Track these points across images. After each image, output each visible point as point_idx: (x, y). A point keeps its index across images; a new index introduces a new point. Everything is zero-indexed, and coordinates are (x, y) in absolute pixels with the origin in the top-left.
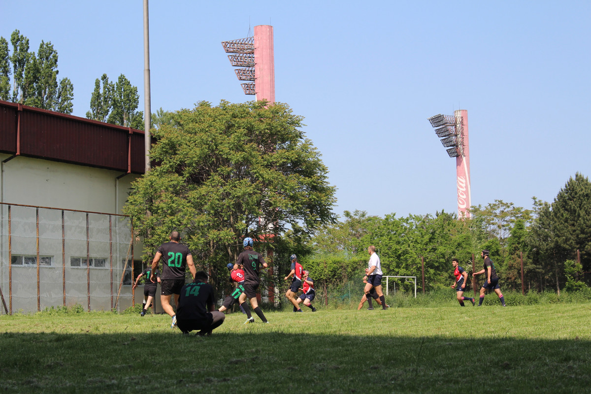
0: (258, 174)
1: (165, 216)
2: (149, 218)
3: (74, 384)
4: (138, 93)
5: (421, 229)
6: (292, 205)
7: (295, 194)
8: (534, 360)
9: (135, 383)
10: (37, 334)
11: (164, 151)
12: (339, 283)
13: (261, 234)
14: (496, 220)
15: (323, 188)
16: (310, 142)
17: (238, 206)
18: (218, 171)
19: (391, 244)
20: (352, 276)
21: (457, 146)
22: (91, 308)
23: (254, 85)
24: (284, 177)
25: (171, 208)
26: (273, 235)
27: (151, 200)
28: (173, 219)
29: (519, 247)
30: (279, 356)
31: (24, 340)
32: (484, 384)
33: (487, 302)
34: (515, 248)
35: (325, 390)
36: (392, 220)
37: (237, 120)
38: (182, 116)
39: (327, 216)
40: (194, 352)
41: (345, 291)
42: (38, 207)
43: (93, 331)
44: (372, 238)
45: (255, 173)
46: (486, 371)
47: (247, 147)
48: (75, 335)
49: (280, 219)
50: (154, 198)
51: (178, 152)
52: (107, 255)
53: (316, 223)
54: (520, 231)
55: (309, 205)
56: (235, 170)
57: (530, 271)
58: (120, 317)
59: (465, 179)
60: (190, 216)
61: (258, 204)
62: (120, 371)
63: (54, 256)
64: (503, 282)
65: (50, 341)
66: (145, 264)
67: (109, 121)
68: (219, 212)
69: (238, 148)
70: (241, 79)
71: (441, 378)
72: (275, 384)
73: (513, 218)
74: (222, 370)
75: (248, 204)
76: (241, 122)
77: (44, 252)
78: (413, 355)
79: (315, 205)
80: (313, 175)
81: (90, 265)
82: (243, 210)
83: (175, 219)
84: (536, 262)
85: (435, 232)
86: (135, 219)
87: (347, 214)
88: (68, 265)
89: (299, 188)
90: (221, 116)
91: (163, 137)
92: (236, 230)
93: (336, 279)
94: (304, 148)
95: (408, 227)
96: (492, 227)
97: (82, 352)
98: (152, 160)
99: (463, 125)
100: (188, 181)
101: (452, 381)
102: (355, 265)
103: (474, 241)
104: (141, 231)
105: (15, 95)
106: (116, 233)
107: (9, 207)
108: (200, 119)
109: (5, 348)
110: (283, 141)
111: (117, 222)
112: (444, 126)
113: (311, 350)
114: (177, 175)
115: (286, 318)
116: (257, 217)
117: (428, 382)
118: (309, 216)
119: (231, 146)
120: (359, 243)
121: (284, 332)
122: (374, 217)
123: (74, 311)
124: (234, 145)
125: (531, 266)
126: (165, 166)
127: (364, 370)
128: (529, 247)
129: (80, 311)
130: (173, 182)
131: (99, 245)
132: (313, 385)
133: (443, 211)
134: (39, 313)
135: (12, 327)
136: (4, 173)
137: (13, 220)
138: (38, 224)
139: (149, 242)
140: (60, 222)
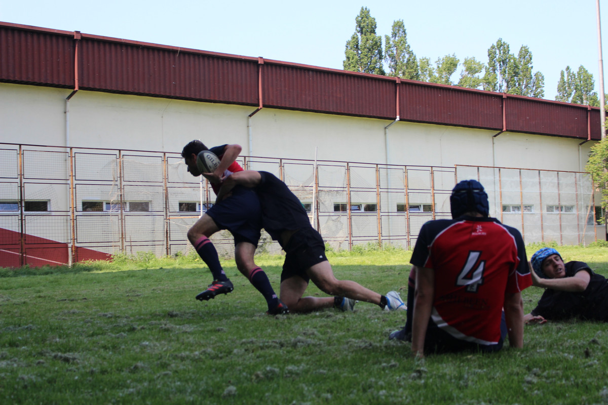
4: (594, 79)
22: (563, 243)
42: (521, 169)
52: (573, 203)
58: (587, 250)
63: (533, 205)
66: (604, 209)
67: (572, 101)
77: (526, 202)
81: (562, 211)
88: (545, 211)
104: (600, 184)
105: (501, 87)
106: (580, 186)
107: (500, 170)
111: (581, 178)
129: (555, 245)
131: (568, 193)
136: (495, 145)
137: (502, 179)
138: (521, 181)
139: (606, 192)
140: (537, 180)
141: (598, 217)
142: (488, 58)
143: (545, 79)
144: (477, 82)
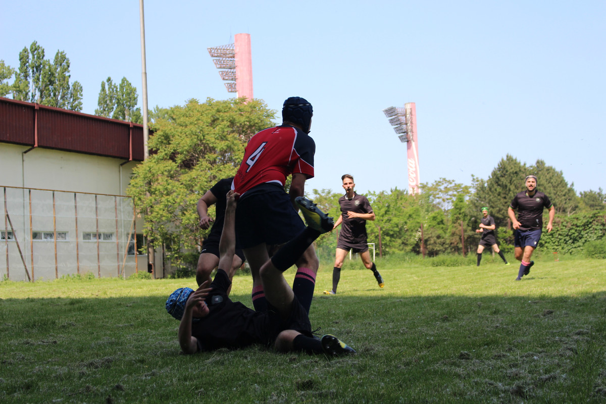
1: (162, 196)
2: (148, 199)
4: (137, 93)
5: (378, 203)
10: (55, 299)
11: (160, 142)
14: (441, 195)
18: (205, 157)
21: (407, 133)
22: (101, 275)
23: (236, 84)
25: (166, 189)
27: (149, 183)
28: (168, 198)
29: (460, 217)
34: (457, 218)
37: (221, 114)
38: (175, 112)
42: (54, 191)
43: (102, 296)
45: (237, 159)
47: (229, 137)
48: (88, 299)
50: (152, 181)
51: (172, 142)
52: (113, 230)
54: (461, 203)
56: (220, 157)
57: (470, 237)
58: (126, 282)
59: (415, 160)
60: (183, 195)
63: (68, 232)
64: (447, 246)
65: (65, 305)
66: (146, 237)
67: (114, 116)
69: (223, 138)
70: (224, 79)
73: (455, 193)
76: (224, 115)
77: (60, 229)
81: (100, 238)
83: (171, 199)
85: (390, 205)
86: (136, 199)
87: (316, 192)
88: (81, 239)
90: (207, 111)
91: (159, 129)
96: (438, 200)
98: (150, 149)
99: (411, 115)
100: (181, 166)
103: (422, 213)
104: (142, 209)
105: (33, 96)
106: (121, 211)
107: (30, 191)
108: (190, 114)
111: (121, 202)
112: (396, 116)
114: (171, 161)
119: (216, 136)
123: (87, 278)
124: (219, 136)
126: (161, 154)
128: (469, 217)
129: (91, 277)
130: (168, 168)
131: (107, 221)
133: (396, 188)
134: (57, 280)
135: (34, 293)
136: (24, 163)
137: (33, 202)
138: (54, 205)
139: (148, 218)
140: (73, 203)
141: (139, 245)
142: (19, 62)
143: (83, 90)
144: (5, 89)
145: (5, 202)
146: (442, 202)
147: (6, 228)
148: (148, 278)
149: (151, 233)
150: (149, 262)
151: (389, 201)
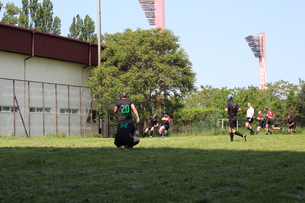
0: (156, 66)
1: (108, 88)
2: (100, 89)
3: (63, 173)
4: (95, 24)
5: (241, 95)
6: (174, 82)
7: (175, 76)
8: (300, 162)
9: (94, 173)
10: (43, 147)
11: (108, 54)
12: (198, 122)
13: (158, 97)
14: (279, 90)
15: (190, 73)
16: (183, 49)
17: (146, 82)
18: (135, 64)
19: (225, 102)
20: (204, 119)
21: (259, 52)
22: (70, 135)
23: (154, 20)
24: (170, 68)
25: (111, 83)
26: (164, 98)
27: (101, 80)
28: (112, 89)
29: (291, 104)
30: (168, 160)
31: (37, 151)
32: (274, 174)
33: (275, 133)
34: (289, 105)
35: (192, 177)
36: (225, 90)
37: (146, 38)
38: (117, 36)
39: (192, 88)
40: (124, 157)
41: (201, 127)
42: (44, 83)
43: (73, 147)
44: (215, 99)
45: (155, 66)
46: (275, 168)
47: (150, 52)
48: (63, 148)
49: (167, 89)
50: (103, 78)
51: (115, 55)
52: (78, 107)
53: (186, 92)
54: (292, 96)
55: (182, 82)
56: (144, 64)
57: (297, 117)
58: (85, 139)
59: (264, 69)
60: (121, 87)
61: (156, 81)
62: (86, 166)
63: (51, 108)
64: (283, 122)
65: (50, 151)
66: (98, 112)
67: (79, 38)
68: (136, 86)
69: (146, 53)
70: (147, 17)
71: (252, 171)
72: (166, 174)
73: (288, 89)
74: (139, 167)
75: (151, 81)
76: (147, 39)
77: (46, 106)
78: (237, 159)
79: (186, 82)
80: (185, 67)
81: (70, 112)
82: (149, 84)
83: (114, 89)
84: (300, 112)
85: (248, 96)
86: (93, 89)
87: (202, 87)
88: (59, 112)
89: (177, 73)
90: (137, 36)
91: (107, 47)
92: (145, 95)
93: (196, 120)
94: (180, 53)
95: (234, 93)
96: (277, 94)
97: (66, 157)
98: (101, 58)
99: (262, 41)
100: (120, 70)
101: (257, 173)
102: (206, 113)
103: (268, 101)
104: (96, 95)
105: (31, 25)
106: (83, 96)
107: (29, 83)
108: (126, 38)
109: (27, 155)
110: (169, 49)
111: (84, 91)
112: (252, 41)
113: (185, 157)
114: (114, 66)
115: (171, 140)
116: (156, 88)
117: (245, 173)
118: (182, 88)
119: (142, 52)
120: (208, 102)
121: (170, 147)
122: (216, 89)
123: (62, 136)
124: (144, 51)
125: (298, 114)
126: (108, 62)
127: (212, 167)
128: (297, 104)
129: (65, 136)
130: (112, 70)
131: (74, 103)
132: (186, 174)
133: (252, 86)
134: (44, 137)
135: (31, 144)
136: (26, 65)
137: (31, 89)
138: (43, 91)
139: (100, 101)
140: (54, 91)
141: (94, 118)
142: (22, 5)
143: (61, 22)
144: (15, 21)
145: (14, 89)
146: (280, 95)
147: (14, 105)
148: (99, 137)
149: (102, 110)
150: (99, 127)
151: (247, 93)
